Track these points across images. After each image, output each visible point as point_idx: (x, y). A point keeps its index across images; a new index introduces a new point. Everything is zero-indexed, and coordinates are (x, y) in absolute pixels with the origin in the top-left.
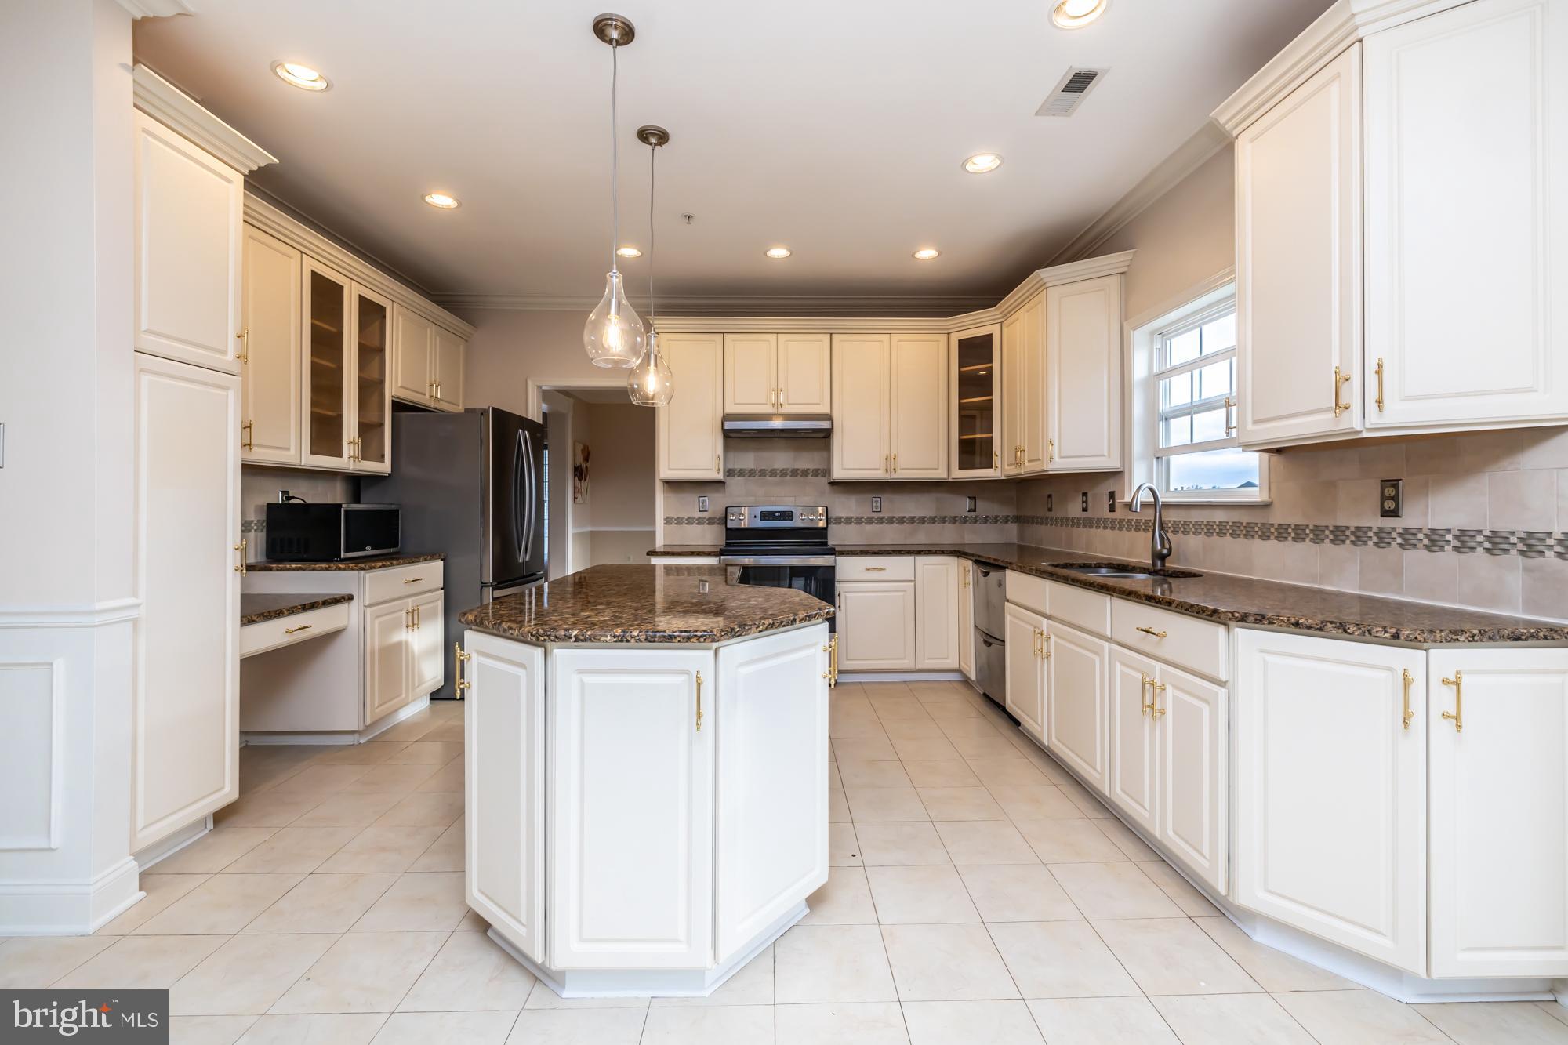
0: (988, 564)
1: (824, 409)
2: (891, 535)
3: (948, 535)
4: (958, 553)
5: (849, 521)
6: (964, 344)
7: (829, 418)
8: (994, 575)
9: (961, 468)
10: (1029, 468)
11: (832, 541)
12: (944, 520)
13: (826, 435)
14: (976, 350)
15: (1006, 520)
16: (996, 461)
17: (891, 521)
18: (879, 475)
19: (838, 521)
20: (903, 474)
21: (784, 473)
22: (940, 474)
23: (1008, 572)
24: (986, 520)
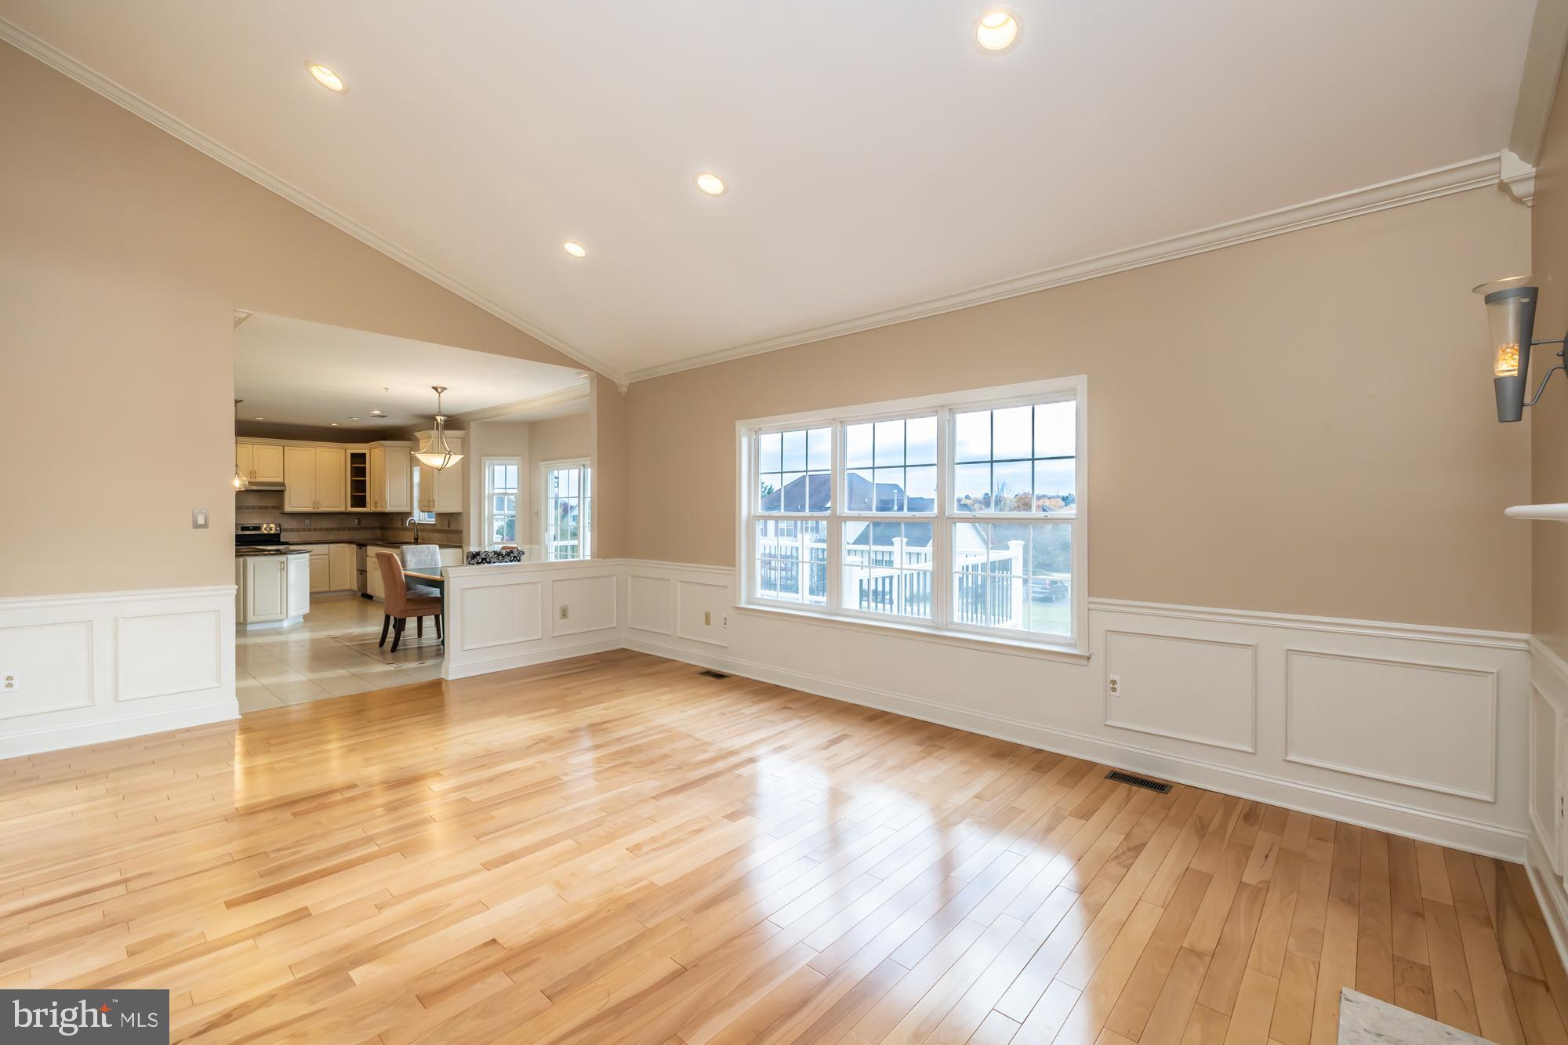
0: (361, 545)
1: (280, 480)
2: (316, 536)
3: (346, 535)
4: (350, 542)
5: (292, 530)
6: (353, 455)
7: (283, 484)
8: (363, 548)
9: (352, 507)
10: (379, 509)
11: (282, 540)
12: (344, 529)
13: (281, 493)
14: (358, 459)
15: (375, 528)
16: (368, 505)
17: (315, 530)
18: (310, 510)
19: (286, 530)
20: (322, 509)
21: (253, 508)
22: (342, 509)
23: (368, 547)
24: (366, 528)
